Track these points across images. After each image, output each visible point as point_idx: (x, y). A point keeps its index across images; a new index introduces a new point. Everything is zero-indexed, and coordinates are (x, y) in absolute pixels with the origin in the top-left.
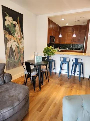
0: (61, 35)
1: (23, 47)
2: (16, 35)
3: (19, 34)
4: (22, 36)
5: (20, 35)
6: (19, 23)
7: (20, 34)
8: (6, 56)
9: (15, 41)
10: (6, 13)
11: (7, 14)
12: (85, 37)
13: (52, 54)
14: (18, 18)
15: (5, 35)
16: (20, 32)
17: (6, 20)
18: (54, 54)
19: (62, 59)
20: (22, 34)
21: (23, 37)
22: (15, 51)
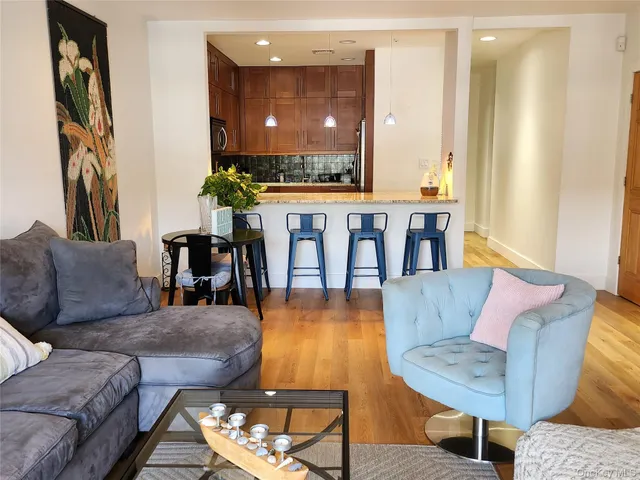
0: (271, 116)
1: (114, 177)
2: (91, 123)
3: (99, 115)
4: (110, 123)
5: (101, 118)
6: (96, 63)
7: (104, 113)
8: (68, 218)
9: (89, 150)
10: (60, 25)
11: (63, 30)
12: (363, 123)
13: (248, 204)
14: (94, 41)
15: (60, 125)
16: (102, 107)
17: (60, 57)
18: (258, 204)
19: (296, 223)
20: (108, 117)
21: (111, 128)
22: (91, 194)
